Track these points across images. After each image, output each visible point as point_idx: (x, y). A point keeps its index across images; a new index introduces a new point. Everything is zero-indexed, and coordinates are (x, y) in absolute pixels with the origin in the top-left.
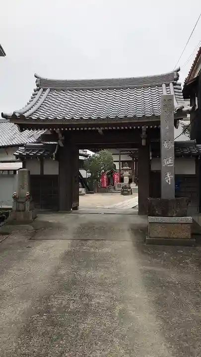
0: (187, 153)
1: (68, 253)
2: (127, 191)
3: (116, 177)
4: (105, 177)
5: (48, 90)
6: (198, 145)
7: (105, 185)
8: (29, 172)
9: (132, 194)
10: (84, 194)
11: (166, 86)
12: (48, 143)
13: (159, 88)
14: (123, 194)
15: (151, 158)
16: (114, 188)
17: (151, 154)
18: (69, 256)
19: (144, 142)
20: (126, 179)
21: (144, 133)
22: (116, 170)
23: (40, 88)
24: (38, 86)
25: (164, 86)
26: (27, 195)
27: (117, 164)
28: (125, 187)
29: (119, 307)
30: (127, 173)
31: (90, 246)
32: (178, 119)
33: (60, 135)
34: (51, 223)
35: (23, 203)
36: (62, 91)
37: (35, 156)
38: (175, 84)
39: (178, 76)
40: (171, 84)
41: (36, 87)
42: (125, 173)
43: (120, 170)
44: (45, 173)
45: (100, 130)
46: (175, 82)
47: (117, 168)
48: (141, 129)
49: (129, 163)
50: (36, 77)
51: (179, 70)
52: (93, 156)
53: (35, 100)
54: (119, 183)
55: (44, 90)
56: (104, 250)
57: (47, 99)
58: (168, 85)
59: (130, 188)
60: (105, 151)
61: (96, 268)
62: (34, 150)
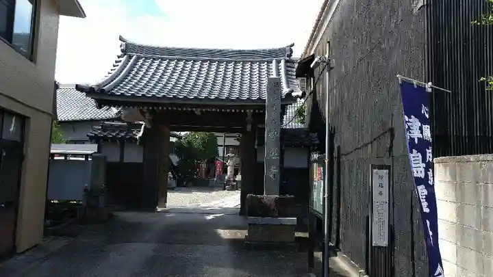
0: (298, 143)
2: (231, 185)
5: (134, 57)
6: (311, 134)
7: (204, 177)
8: (105, 158)
10: (175, 188)
13: (269, 64)
15: (256, 147)
17: (256, 143)
19: (249, 127)
20: (230, 169)
21: (249, 118)
22: (219, 157)
23: (125, 54)
24: (122, 51)
25: (274, 62)
27: (221, 150)
32: (287, 105)
36: (152, 60)
37: (114, 139)
38: (287, 61)
39: (292, 51)
40: (283, 61)
41: (120, 53)
42: (229, 161)
43: (223, 157)
44: (126, 160)
45: (198, 112)
46: (288, 58)
47: (221, 154)
48: (245, 113)
50: (121, 39)
51: (293, 45)
55: (130, 57)
57: (133, 69)
58: (278, 62)
62: (114, 131)
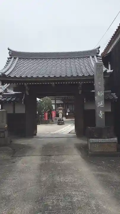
0: (106, 98)
1: (41, 165)
2: (61, 122)
3: (54, 114)
4: (47, 114)
5: (18, 58)
6: (112, 94)
7: (47, 119)
9: (64, 124)
11: (92, 58)
12: (18, 93)
13: (88, 58)
14: (59, 124)
15: (85, 102)
16: (53, 121)
17: (85, 99)
18: (43, 167)
19: (80, 92)
20: (61, 115)
21: (80, 86)
22: (53, 109)
23: (12, 57)
25: (91, 57)
26: (6, 127)
27: (54, 106)
28: (60, 120)
29: (93, 202)
30: (61, 111)
31: (54, 160)
33: (27, 88)
34: (23, 145)
35: (3, 132)
36: (26, 59)
37: (10, 101)
38: (97, 56)
39: (99, 51)
40: (95, 57)
41: (9, 56)
42: (60, 111)
43: (56, 109)
44: (16, 112)
46: (97, 55)
47: (54, 108)
49: (62, 105)
50: (9, 49)
51: (99, 48)
52: (39, 101)
53: (9, 65)
54: (55, 118)
55: (15, 58)
56: (64, 161)
57: (17, 64)
58: (93, 57)
59: (63, 120)
60: (47, 97)
61: (65, 175)
62: (9, 98)
